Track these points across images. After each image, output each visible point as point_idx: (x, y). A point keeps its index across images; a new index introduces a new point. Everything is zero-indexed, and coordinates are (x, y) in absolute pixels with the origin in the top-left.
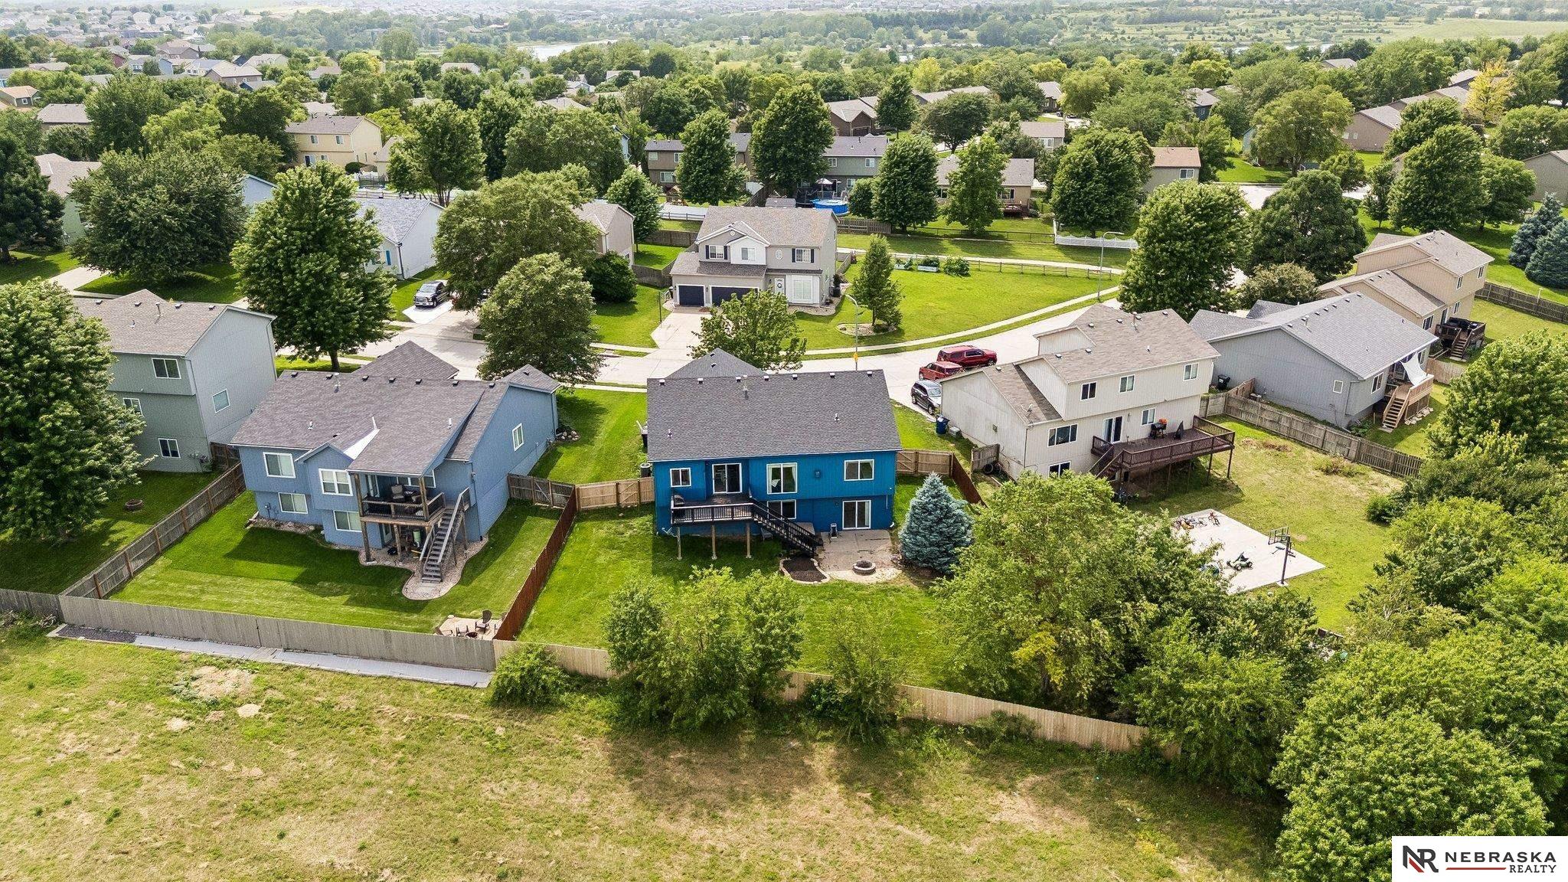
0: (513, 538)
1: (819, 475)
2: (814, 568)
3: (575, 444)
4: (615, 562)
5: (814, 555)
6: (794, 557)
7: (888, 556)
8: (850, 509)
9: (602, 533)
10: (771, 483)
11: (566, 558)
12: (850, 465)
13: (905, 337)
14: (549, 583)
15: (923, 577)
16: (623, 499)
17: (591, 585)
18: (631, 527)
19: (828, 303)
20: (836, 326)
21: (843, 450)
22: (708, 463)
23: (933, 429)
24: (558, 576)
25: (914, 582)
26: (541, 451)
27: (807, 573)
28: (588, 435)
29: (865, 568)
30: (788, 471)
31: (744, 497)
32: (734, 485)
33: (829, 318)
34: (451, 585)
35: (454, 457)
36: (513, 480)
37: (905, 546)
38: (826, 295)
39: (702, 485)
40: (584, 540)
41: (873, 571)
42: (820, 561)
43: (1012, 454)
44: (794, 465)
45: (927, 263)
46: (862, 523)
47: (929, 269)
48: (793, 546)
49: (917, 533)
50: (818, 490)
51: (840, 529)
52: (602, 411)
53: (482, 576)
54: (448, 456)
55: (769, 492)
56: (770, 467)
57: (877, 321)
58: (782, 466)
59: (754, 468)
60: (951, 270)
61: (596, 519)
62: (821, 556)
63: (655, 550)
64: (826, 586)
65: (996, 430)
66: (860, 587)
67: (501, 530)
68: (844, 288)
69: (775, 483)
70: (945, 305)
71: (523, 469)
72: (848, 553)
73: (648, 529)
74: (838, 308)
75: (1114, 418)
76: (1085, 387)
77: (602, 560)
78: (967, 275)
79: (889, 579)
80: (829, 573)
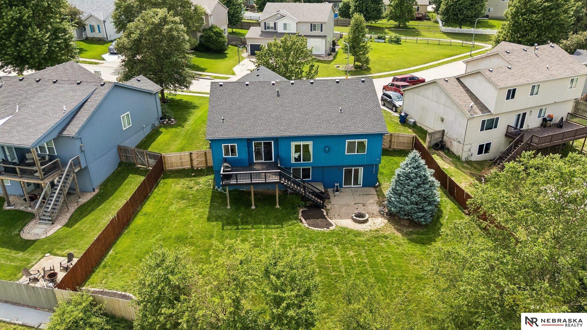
0: (115, 190)
1: (327, 150)
2: (324, 217)
3: (172, 126)
4: (182, 210)
5: (323, 207)
6: (310, 207)
7: (376, 208)
8: (348, 172)
9: (178, 188)
10: (294, 155)
11: (148, 207)
12: (349, 143)
13: (372, 71)
14: (131, 226)
15: (404, 226)
16: (195, 163)
17: (160, 229)
18: (198, 184)
19: (329, 55)
20: (333, 65)
21: (345, 132)
22: (249, 141)
23: (398, 121)
24: (139, 221)
25: (398, 230)
26: (148, 130)
27: (319, 221)
28: (181, 121)
29: (360, 218)
30: (306, 147)
31: (274, 166)
32: (268, 156)
33: (329, 62)
34: (59, 227)
35: (65, 133)
36: (122, 150)
37: (390, 202)
38: (328, 51)
39: (245, 156)
40: (165, 192)
41: (366, 221)
42: (328, 211)
43: (455, 136)
44: (310, 143)
45: (379, 38)
46: (356, 182)
47: (380, 40)
48: (308, 200)
49: (400, 195)
50: (326, 161)
51: (341, 186)
52: (195, 107)
53: (84, 219)
54: (61, 133)
55: (293, 161)
56: (293, 144)
57: (357, 63)
58: (302, 143)
59: (281, 144)
60: (391, 41)
61: (175, 177)
62: (328, 207)
63: (212, 201)
64: (333, 232)
65: (442, 120)
66: (358, 234)
67: (109, 184)
68: (337, 48)
69: (297, 155)
70: (391, 56)
71: (131, 143)
72: (348, 205)
73: (210, 185)
74: (335, 57)
75: (522, 113)
76: (509, 91)
77: (173, 208)
78: (400, 44)
79: (379, 227)
80: (335, 221)
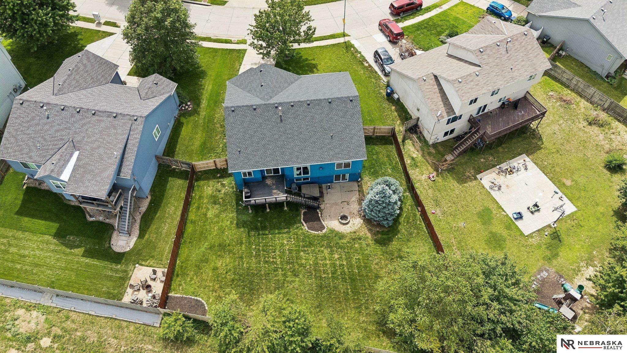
0: (163, 195)
1: (321, 169)
2: (319, 219)
3: (190, 114)
4: (217, 216)
5: (318, 208)
6: (309, 208)
7: (356, 208)
8: (338, 176)
9: (210, 191)
12: (338, 164)
16: (218, 166)
17: (206, 237)
18: (224, 186)
21: (334, 160)
22: (262, 172)
23: (384, 92)
26: (171, 125)
27: (315, 223)
28: (197, 105)
29: (344, 220)
30: (305, 168)
31: (282, 177)
34: (135, 238)
35: (122, 175)
36: (157, 157)
39: (259, 176)
40: (200, 197)
41: (348, 223)
42: (322, 211)
43: (426, 126)
44: (308, 166)
50: (321, 174)
54: (118, 174)
55: (295, 176)
56: (295, 168)
58: (302, 166)
61: (206, 178)
62: (322, 207)
63: (237, 205)
64: (325, 236)
65: (418, 110)
66: (342, 236)
67: (157, 189)
69: (298, 173)
71: (162, 146)
72: (336, 204)
73: (233, 187)
75: (483, 106)
76: (472, 101)
77: (210, 214)
79: (356, 228)
80: (326, 223)
